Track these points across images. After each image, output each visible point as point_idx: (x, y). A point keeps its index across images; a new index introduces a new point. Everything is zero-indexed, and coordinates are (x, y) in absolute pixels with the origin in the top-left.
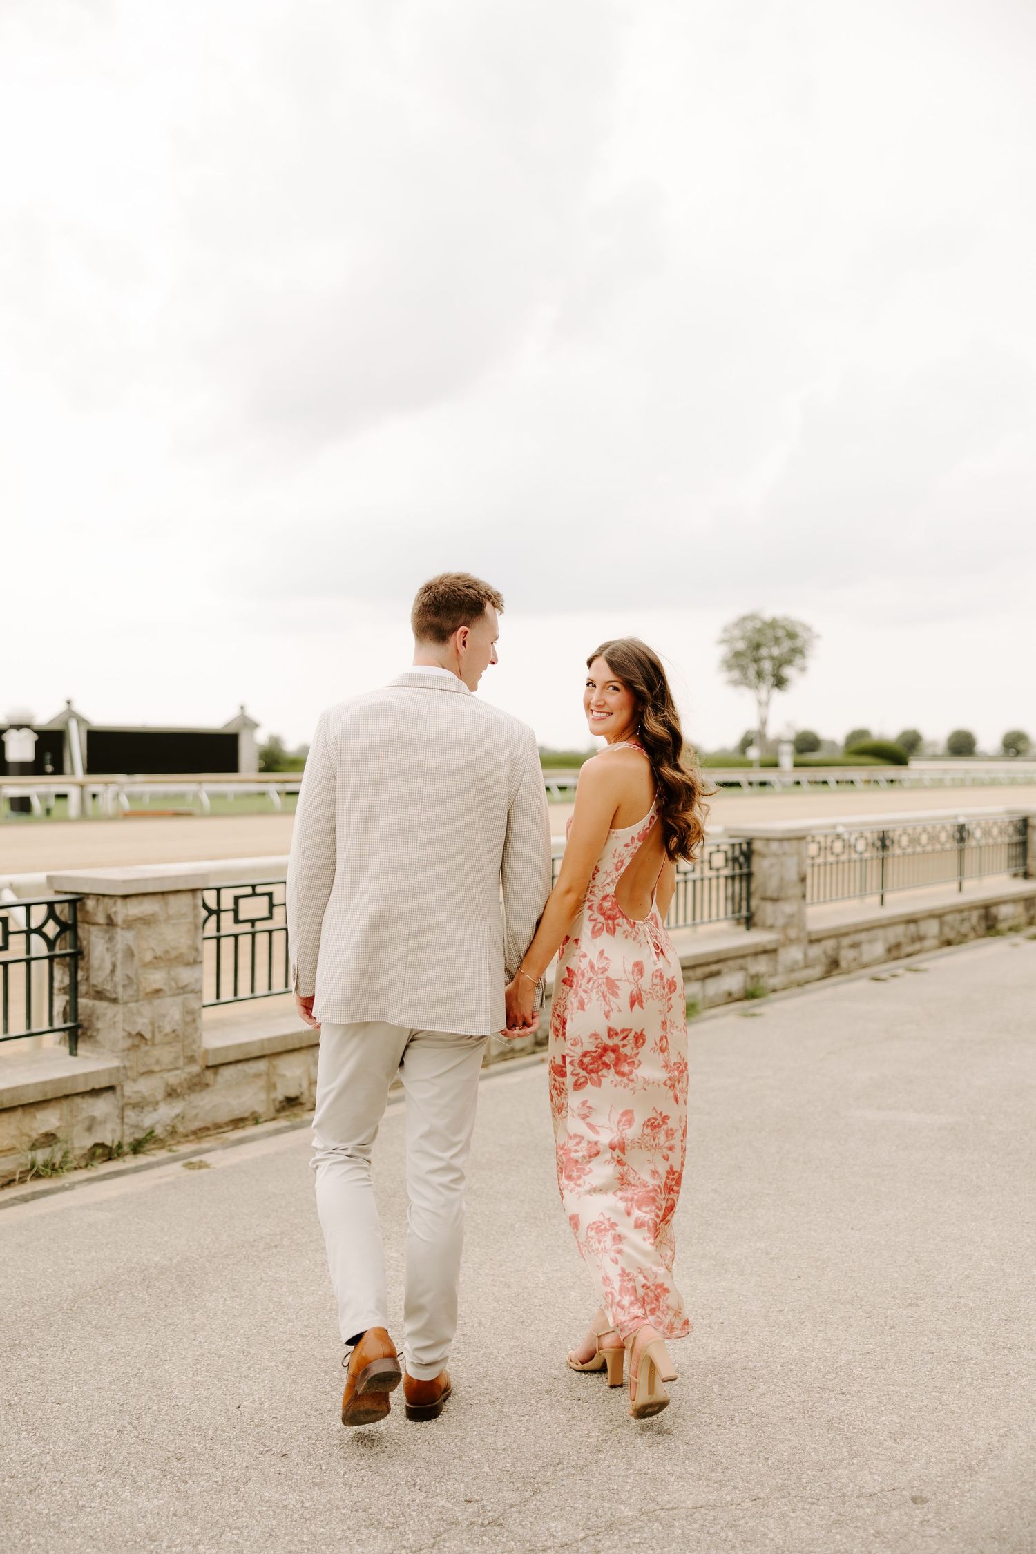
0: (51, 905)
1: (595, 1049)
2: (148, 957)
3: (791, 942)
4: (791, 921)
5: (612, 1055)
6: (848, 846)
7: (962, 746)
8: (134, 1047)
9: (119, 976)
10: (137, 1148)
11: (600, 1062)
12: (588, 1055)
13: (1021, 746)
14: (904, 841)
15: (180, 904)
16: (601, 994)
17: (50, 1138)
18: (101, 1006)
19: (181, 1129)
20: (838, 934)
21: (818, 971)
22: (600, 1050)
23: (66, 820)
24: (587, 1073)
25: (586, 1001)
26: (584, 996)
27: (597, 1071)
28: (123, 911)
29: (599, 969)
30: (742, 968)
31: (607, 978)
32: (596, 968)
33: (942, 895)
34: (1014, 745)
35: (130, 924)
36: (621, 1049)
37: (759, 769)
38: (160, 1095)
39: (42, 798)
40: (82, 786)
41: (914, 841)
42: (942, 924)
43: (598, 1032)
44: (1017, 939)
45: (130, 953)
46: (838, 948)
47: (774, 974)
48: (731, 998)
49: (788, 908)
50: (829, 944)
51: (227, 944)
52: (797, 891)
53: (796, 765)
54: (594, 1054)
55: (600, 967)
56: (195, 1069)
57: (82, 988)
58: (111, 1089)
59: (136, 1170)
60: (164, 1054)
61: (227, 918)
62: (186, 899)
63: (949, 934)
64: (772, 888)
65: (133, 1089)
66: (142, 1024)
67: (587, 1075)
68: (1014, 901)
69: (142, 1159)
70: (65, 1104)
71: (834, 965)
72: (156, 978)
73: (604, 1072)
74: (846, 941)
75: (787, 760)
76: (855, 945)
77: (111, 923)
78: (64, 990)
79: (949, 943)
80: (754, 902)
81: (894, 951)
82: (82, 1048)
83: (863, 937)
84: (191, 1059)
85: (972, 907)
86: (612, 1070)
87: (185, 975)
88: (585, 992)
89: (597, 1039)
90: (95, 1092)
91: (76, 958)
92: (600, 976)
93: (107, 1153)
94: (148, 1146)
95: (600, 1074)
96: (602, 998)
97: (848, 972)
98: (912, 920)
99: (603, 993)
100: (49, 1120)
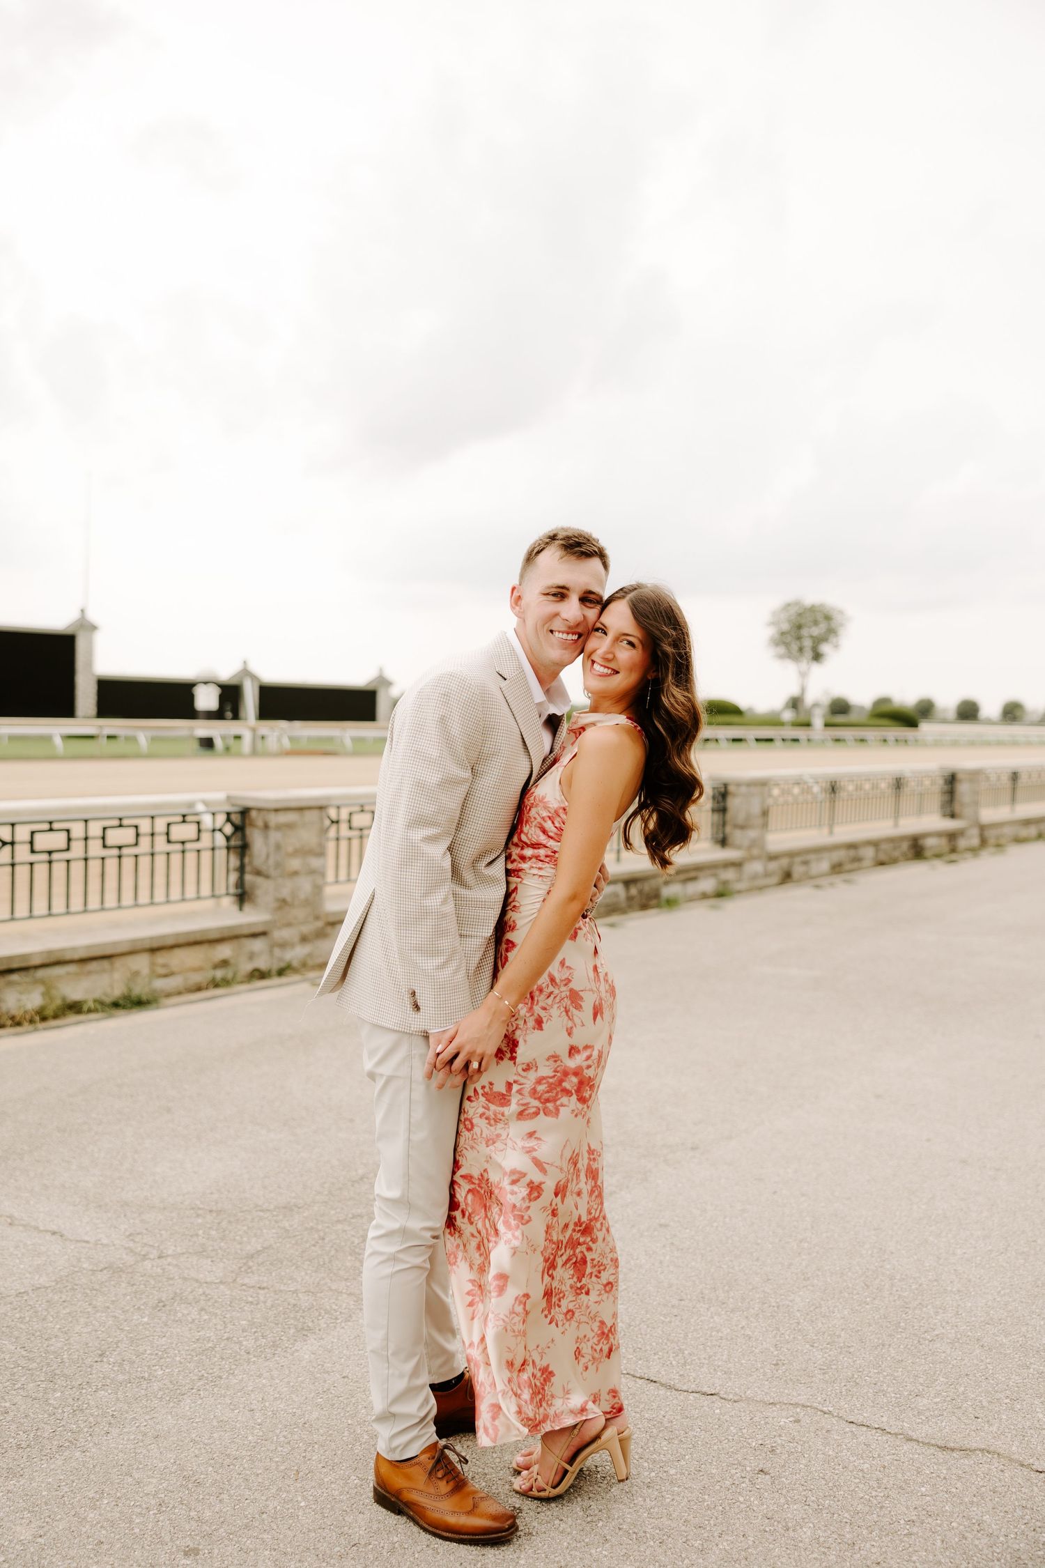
0: (228, 814)
1: (553, 1074)
2: (290, 849)
3: (752, 858)
4: (753, 844)
5: (575, 1080)
6: (808, 790)
7: (968, 712)
8: (280, 908)
9: (271, 861)
10: (281, 973)
11: (558, 1089)
12: (544, 1081)
13: (1018, 713)
14: (851, 788)
15: (311, 816)
16: (563, 1009)
17: (224, 963)
18: (259, 880)
19: (310, 962)
20: (792, 854)
21: (775, 879)
22: (559, 1074)
23: (240, 755)
24: (542, 1103)
25: (545, 1020)
26: (542, 1013)
27: (555, 1100)
28: (274, 819)
29: (562, 981)
30: (715, 875)
31: (571, 990)
32: (558, 981)
33: (882, 828)
34: (1012, 713)
35: (279, 827)
36: (585, 1071)
37: (790, 728)
38: (296, 939)
39: (223, 738)
40: (254, 730)
41: (859, 788)
42: (877, 851)
43: (558, 1053)
44: (937, 863)
45: (278, 847)
46: (791, 865)
47: (739, 880)
48: (705, 896)
49: (752, 834)
50: (784, 862)
51: (344, 844)
52: (760, 821)
53: (827, 725)
54: (551, 1080)
55: (563, 978)
56: (320, 924)
57: (248, 869)
58: (264, 934)
59: (280, 986)
60: (299, 913)
61: (344, 827)
62: (315, 813)
63: (882, 857)
64: (741, 818)
65: (279, 934)
66: (285, 893)
67: (541, 1105)
68: (939, 834)
69: (283, 980)
70: (235, 943)
71: (787, 877)
72: (295, 864)
73: (564, 1100)
74: (798, 859)
75: (818, 722)
76: (806, 863)
77: (266, 827)
78: (236, 870)
79: (882, 864)
80: (728, 829)
81: (837, 868)
82: (247, 907)
83: (812, 857)
84: (317, 918)
85: (902, 838)
86: (574, 1097)
87: (315, 863)
88: (544, 1009)
89: (556, 1061)
90: (254, 935)
91: (243, 849)
92: (563, 988)
93: (260, 975)
94: (288, 972)
95: (558, 1103)
96: (564, 1013)
97: (799, 881)
98: (852, 846)
99: (566, 1008)
100: (224, 951)
